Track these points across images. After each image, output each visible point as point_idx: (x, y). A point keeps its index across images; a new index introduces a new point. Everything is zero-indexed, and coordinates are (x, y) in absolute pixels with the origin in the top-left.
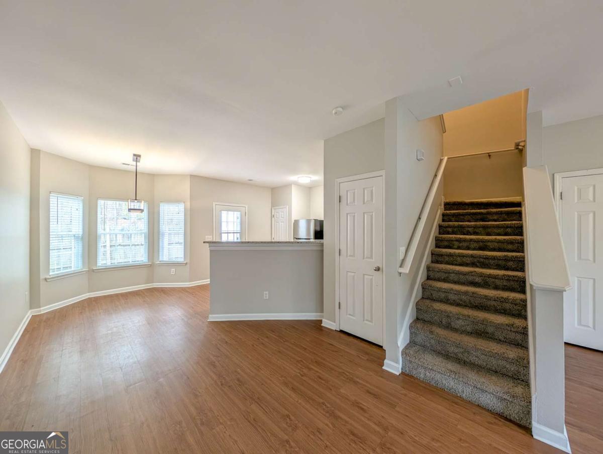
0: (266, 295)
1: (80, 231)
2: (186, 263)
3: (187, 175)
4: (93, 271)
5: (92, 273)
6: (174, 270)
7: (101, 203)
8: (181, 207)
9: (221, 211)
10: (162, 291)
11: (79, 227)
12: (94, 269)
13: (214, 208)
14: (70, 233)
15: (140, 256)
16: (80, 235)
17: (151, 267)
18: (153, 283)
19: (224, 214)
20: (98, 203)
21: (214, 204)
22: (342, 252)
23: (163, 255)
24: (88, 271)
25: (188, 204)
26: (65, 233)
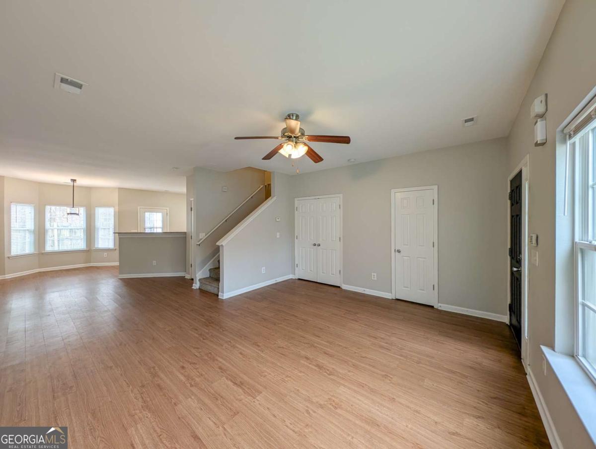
0: (154, 263)
1: (32, 227)
2: (115, 249)
3: (116, 188)
4: (42, 254)
5: (41, 255)
6: (106, 254)
7: (48, 208)
8: (111, 211)
9: (145, 212)
10: (98, 268)
11: (31, 224)
12: (43, 252)
13: (139, 210)
14: (25, 228)
15: (80, 244)
16: (32, 230)
17: (89, 252)
18: (90, 263)
19: (147, 214)
20: (46, 208)
21: (139, 208)
22: (193, 237)
23: (98, 244)
24: (39, 254)
25: (117, 208)
26: (21, 228)
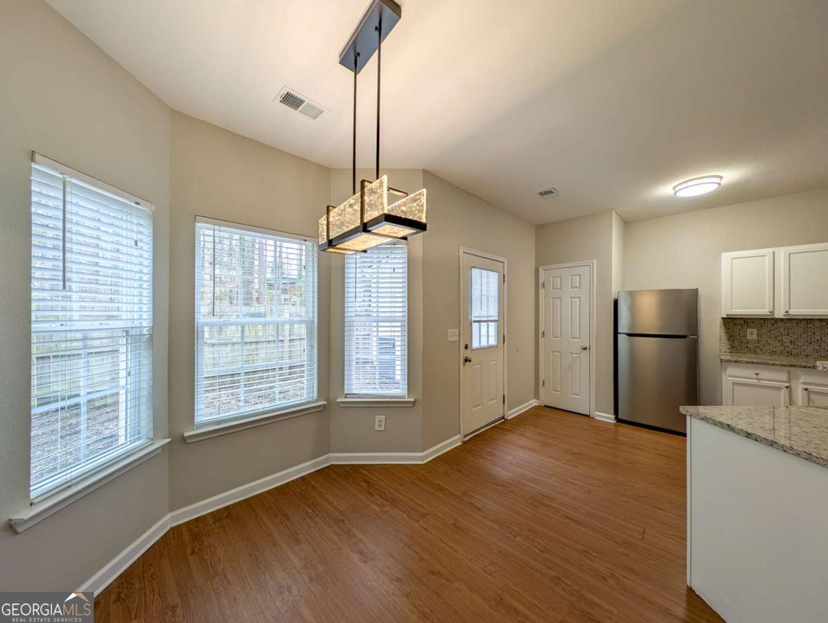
1: (145, 316)
2: (414, 403)
9: (470, 269)
11: (141, 302)
12: (186, 434)
13: (461, 259)
14: (113, 324)
16: (145, 331)
17: (324, 412)
18: (329, 453)
19: (475, 275)
20: (197, 230)
26: (96, 324)
